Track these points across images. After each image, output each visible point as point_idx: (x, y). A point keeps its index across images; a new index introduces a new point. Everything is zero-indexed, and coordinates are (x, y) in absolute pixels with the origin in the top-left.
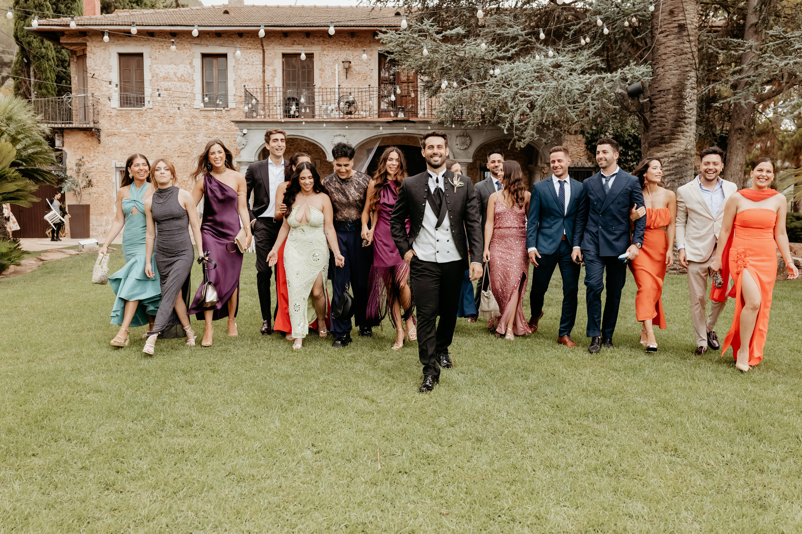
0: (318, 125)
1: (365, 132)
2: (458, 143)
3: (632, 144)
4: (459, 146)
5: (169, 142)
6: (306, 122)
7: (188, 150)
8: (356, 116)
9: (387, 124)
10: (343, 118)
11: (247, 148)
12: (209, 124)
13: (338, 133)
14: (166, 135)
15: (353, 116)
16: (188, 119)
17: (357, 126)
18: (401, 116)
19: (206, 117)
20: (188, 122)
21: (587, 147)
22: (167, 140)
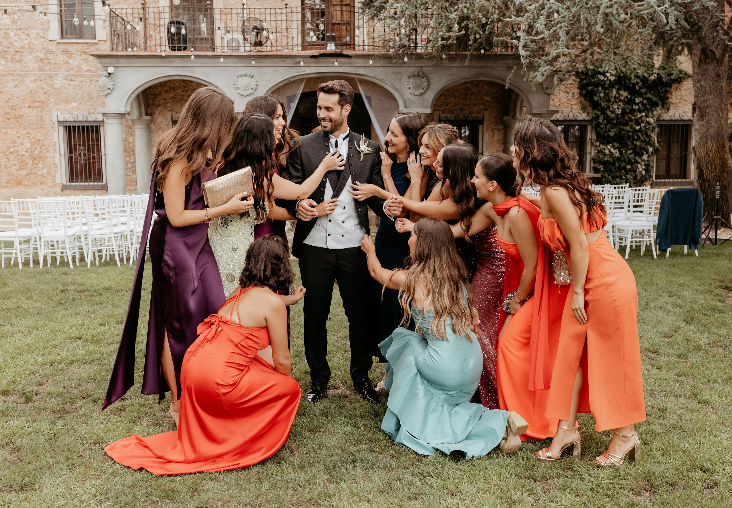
0: (214, 60)
1: (281, 70)
2: (411, 86)
3: (641, 88)
4: (412, 91)
5: (16, 86)
6: (197, 56)
7: (43, 98)
8: (268, 49)
9: (312, 60)
10: (250, 51)
11: (114, 94)
12: (71, 61)
13: (243, 73)
14: (10, 78)
15: (264, 48)
16: (41, 55)
17: (269, 61)
18: (331, 47)
19: (65, 52)
20: (41, 60)
21: (580, 93)
22: (13, 84)
